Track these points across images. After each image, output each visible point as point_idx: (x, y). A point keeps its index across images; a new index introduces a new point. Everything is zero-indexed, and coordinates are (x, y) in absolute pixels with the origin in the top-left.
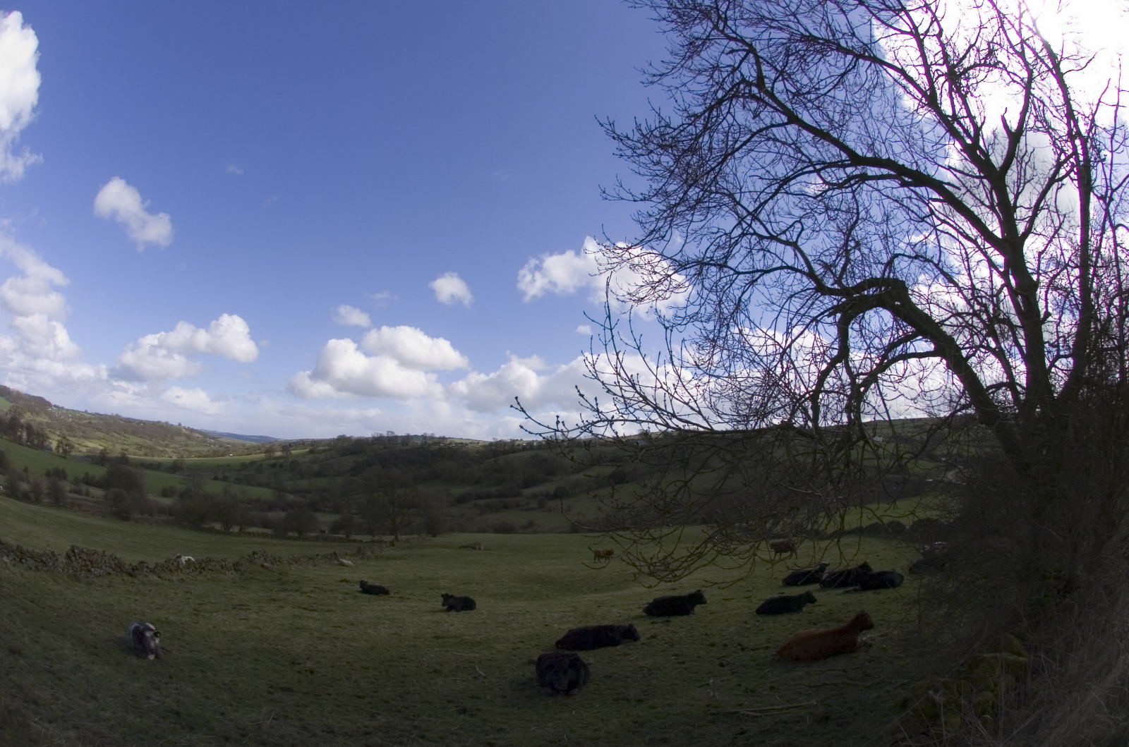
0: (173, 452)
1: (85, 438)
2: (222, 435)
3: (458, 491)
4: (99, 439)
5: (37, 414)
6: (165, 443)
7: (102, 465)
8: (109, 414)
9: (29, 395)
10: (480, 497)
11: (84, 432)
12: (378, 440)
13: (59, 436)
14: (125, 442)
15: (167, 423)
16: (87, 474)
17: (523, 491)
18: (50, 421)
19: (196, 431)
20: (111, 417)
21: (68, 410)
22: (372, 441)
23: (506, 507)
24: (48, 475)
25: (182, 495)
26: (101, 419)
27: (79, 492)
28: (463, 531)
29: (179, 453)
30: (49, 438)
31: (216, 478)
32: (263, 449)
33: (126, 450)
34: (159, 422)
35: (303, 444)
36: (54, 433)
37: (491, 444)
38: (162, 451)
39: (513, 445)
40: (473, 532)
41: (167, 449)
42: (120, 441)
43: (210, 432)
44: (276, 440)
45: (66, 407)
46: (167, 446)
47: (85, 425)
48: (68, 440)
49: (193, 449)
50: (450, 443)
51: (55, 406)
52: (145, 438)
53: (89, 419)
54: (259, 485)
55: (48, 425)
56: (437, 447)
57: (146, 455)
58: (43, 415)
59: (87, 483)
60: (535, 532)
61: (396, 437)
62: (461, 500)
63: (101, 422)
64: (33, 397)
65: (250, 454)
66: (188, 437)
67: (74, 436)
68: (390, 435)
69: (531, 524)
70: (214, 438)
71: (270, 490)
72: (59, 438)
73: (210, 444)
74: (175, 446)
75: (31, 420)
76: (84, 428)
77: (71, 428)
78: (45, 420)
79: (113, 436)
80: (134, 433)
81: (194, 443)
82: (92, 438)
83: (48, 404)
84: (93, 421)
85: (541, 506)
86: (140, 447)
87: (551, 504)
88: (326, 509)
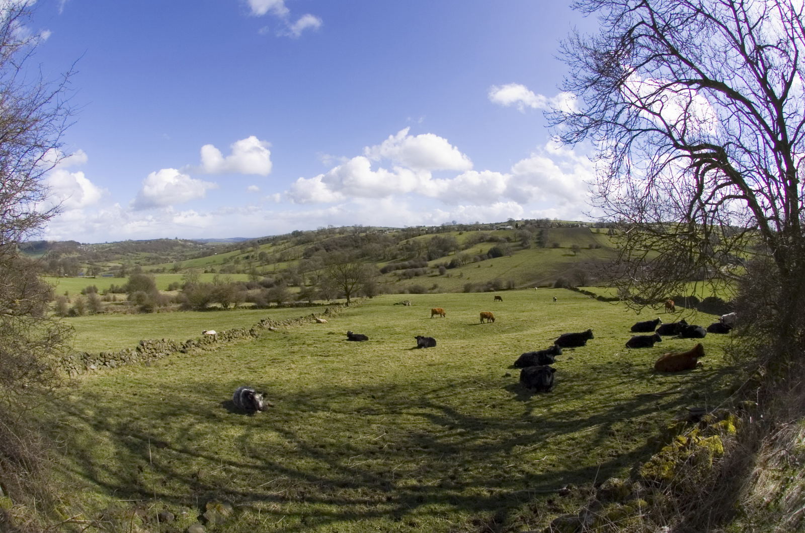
0: (173, 258)
1: (107, 261)
2: (207, 241)
3: (382, 265)
4: (118, 259)
5: (70, 253)
6: (166, 253)
7: (123, 277)
8: (124, 240)
9: (63, 242)
10: (398, 268)
11: (106, 257)
12: (321, 232)
13: (88, 264)
14: (138, 258)
15: (167, 239)
16: (112, 286)
17: (428, 262)
18: (80, 255)
19: (189, 241)
20: (125, 242)
21: (93, 245)
22: (318, 233)
23: (417, 275)
24: (83, 293)
25: (183, 287)
26: (118, 245)
27: (108, 300)
28: (388, 293)
29: (178, 258)
30: (81, 267)
31: (206, 272)
32: (239, 247)
33: (138, 263)
34: (161, 239)
35: (268, 240)
36: (84, 263)
37: (403, 230)
38: (165, 259)
39: (419, 230)
40: (395, 293)
41: (169, 257)
42: (133, 258)
43: (199, 240)
44: (247, 239)
45: (91, 243)
46: (168, 255)
47: (106, 252)
48: (95, 265)
49: (187, 254)
50: (374, 231)
51: (83, 244)
52: (152, 252)
53: (109, 247)
54: (238, 272)
55: (79, 258)
56: (364, 234)
57: (153, 264)
58: (75, 253)
59: (113, 292)
60: (440, 292)
61: (335, 228)
62: (384, 271)
63: (118, 247)
64: (66, 242)
65: (230, 251)
66: (184, 246)
67: (99, 262)
68: (330, 227)
69: (435, 287)
70: (202, 244)
71: (247, 275)
72: (89, 266)
73: (200, 248)
74: (174, 253)
75: (66, 258)
76: (106, 254)
77: (96, 257)
78: (77, 256)
79: (128, 255)
80: (144, 250)
81: (188, 249)
82: (113, 260)
83: (78, 244)
84: (112, 248)
85: (442, 273)
86: (149, 259)
87: (448, 272)
88: (289, 284)
